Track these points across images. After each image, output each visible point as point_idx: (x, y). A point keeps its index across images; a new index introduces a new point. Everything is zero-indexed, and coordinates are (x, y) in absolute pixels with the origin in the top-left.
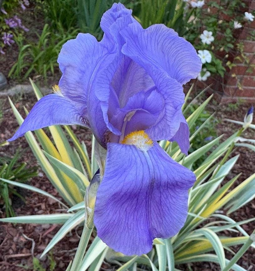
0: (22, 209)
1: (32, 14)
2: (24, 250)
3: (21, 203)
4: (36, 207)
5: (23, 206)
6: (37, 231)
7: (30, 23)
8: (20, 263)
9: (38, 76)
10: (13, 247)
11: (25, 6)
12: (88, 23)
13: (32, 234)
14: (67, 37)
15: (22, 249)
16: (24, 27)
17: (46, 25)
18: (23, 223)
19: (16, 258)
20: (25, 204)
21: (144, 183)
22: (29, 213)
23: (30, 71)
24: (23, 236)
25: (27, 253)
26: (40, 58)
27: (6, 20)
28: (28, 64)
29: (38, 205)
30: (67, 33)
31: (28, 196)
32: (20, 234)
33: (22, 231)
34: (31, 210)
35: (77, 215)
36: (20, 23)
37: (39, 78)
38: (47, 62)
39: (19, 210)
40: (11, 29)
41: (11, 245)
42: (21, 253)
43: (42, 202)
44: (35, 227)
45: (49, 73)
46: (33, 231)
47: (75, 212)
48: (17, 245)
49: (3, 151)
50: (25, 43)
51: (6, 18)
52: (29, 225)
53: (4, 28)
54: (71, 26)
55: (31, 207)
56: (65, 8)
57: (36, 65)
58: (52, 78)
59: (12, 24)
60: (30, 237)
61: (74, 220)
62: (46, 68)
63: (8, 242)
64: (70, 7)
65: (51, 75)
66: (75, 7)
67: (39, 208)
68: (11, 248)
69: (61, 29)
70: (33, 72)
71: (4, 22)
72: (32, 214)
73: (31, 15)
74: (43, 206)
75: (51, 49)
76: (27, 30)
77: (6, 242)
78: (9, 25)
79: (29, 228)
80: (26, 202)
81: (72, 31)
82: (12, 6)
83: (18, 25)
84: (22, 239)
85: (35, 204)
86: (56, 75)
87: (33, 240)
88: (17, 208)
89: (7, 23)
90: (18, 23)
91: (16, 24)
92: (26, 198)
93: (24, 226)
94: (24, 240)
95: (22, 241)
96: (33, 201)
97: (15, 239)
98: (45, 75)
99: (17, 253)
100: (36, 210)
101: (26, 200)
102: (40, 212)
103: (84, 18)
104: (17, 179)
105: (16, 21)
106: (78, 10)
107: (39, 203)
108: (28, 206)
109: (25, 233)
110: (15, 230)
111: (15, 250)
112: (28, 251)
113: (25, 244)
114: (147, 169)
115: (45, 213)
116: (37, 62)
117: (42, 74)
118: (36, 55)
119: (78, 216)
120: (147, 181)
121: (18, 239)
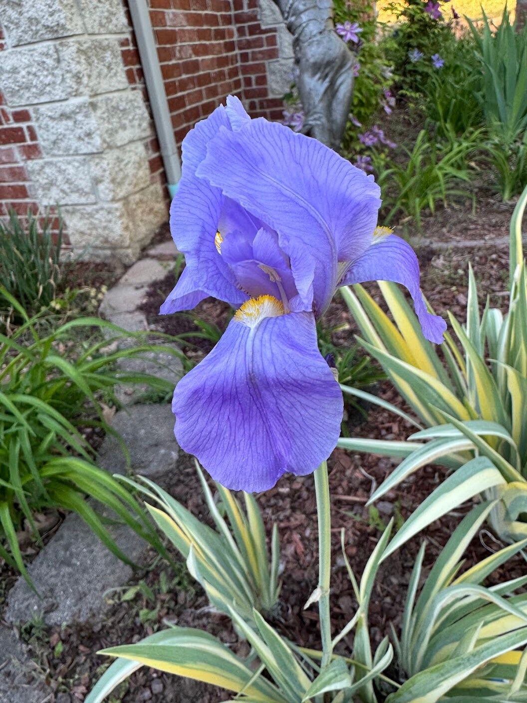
0: (362, 429)
1: (406, 117)
2: (360, 492)
3: (362, 420)
4: (383, 428)
5: (363, 424)
6: (382, 465)
7: (401, 134)
8: (352, 509)
9: (407, 219)
10: (345, 484)
11: (390, 107)
12: (503, 116)
13: (374, 469)
14: (460, 145)
15: (357, 490)
16: (388, 142)
17: (423, 132)
18: (362, 450)
19: (346, 501)
20: (367, 422)
21: (238, 377)
22: (372, 436)
23: (393, 211)
24: (360, 472)
25: (363, 496)
26: (410, 189)
27: (360, 136)
28: (391, 201)
29: (387, 425)
30: (462, 140)
31: (373, 410)
32: (356, 467)
33: (359, 462)
34: (376, 432)
35: (427, 448)
36: (382, 136)
37: (408, 221)
38: (423, 195)
39: (358, 429)
40: (368, 148)
41: (341, 480)
42: (355, 495)
43: (394, 421)
44: (379, 459)
45: (427, 211)
46: (376, 465)
47: (425, 441)
48: (350, 482)
49: (344, 338)
50: (387, 167)
51: (361, 133)
52: (370, 455)
53: (358, 148)
54: (472, 125)
55: (377, 428)
56: (459, 97)
57: (404, 201)
58: (432, 219)
59: (369, 141)
60: (370, 474)
61: (422, 454)
62: (420, 205)
63: (338, 475)
64: (470, 92)
65: (431, 215)
66: (479, 90)
67: (389, 430)
68: (340, 485)
69: (451, 135)
70: (400, 212)
71: (358, 139)
72: (377, 438)
73: (404, 119)
74: (395, 428)
75: (431, 170)
76: (394, 145)
77: (335, 474)
78: (364, 143)
79: (370, 459)
80: (370, 419)
81: (472, 133)
82: (368, 112)
83: (379, 140)
84: (357, 474)
85: (382, 423)
86: (438, 213)
87: (373, 478)
88: (356, 426)
89: (361, 140)
90: (379, 138)
91: (376, 139)
92: (371, 412)
93: (363, 455)
94: (361, 477)
95: (357, 478)
96: (380, 419)
97: (348, 472)
98: (418, 217)
99: (348, 494)
100: (384, 432)
101: (369, 415)
102: (390, 436)
103: (495, 108)
104: (357, 383)
105: (376, 135)
106: (484, 97)
107: (389, 422)
108: (373, 425)
109: (363, 466)
110: (348, 459)
111: (346, 489)
112: (366, 494)
113: (362, 483)
114: (243, 356)
115: (397, 438)
116: (406, 196)
117: (414, 215)
118: (404, 185)
119: (429, 450)
120: (241, 375)
121: (352, 474)
